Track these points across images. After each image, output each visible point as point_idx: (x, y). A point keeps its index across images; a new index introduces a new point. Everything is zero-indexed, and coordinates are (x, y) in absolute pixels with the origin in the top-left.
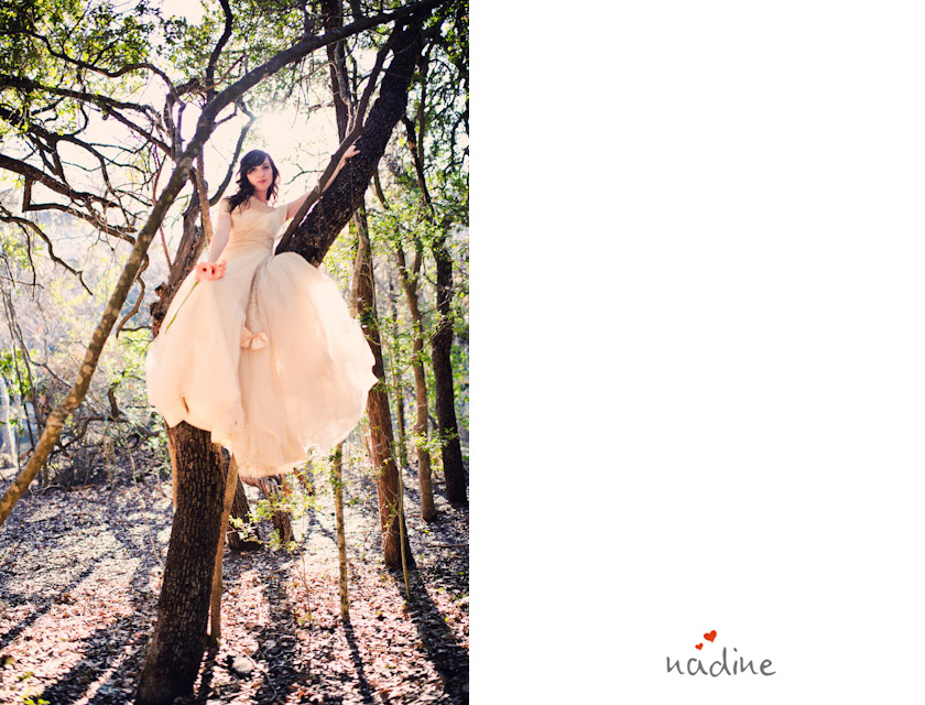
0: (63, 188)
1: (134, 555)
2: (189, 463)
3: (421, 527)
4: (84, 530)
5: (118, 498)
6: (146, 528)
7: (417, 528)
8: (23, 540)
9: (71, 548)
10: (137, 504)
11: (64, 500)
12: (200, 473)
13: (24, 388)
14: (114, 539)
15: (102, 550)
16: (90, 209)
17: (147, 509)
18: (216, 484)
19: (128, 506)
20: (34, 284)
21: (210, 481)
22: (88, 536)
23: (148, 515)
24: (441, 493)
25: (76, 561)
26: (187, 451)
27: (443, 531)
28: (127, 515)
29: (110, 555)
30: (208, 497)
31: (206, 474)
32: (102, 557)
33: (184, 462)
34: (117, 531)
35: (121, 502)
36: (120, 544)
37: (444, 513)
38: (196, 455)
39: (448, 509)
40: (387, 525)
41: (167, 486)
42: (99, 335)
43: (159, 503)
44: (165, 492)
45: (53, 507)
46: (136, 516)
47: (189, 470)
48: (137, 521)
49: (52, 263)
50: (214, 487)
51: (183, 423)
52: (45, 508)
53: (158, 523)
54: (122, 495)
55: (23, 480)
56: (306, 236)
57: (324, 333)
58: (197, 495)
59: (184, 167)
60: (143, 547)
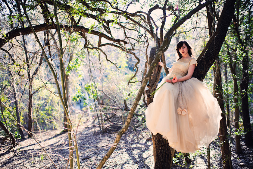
0: (111, 39)
1: (136, 163)
2: (160, 147)
3: (236, 156)
4: (118, 151)
5: (128, 138)
6: (139, 151)
7: (235, 156)
8: (98, 155)
9: (114, 159)
10: (134, 140)
11: (109, 138)
12: (163, 151)
13: (95, 97)
14: (128, 156)
15: (125, 160)
16: (120, 45)
17: (138, 143)
18: (169, 154)
19: (132, 141)
20: (101, 69)
21: (167, 153)
22: (119, 154)
23: (138, 145)
24: (243, 140)
25: (117, 165)
26: (159, 143)
27: (244, 158)
28: (131, 145)
29: (128, 162)
30: (166, 159)
31: (165, 151)
32: (125, 163)
33: (158, 147)
34: (129, 152)
35: (129, 139)
36: (130, 158)
37: (244, 150)
38: (162, 145)
39: (246, 148)
40: (225, 162)
41: (144, 133)
42: (133, 110)
43: (142, 141)
44: (144, 135)
45: (106, 140)
46: (134, 146)
47: (160, 149)
48: (135, 148)
49: (107, 61)
50: (168, 156)
51: (158, 134)
52: (103, 141)
53: (142, 149)
54: (129, 136)
55: (109, 154)
56: (199, 70)
57: (206, 108)
58: (163, 158)
59: (160, 54)
60: (138, 160)
